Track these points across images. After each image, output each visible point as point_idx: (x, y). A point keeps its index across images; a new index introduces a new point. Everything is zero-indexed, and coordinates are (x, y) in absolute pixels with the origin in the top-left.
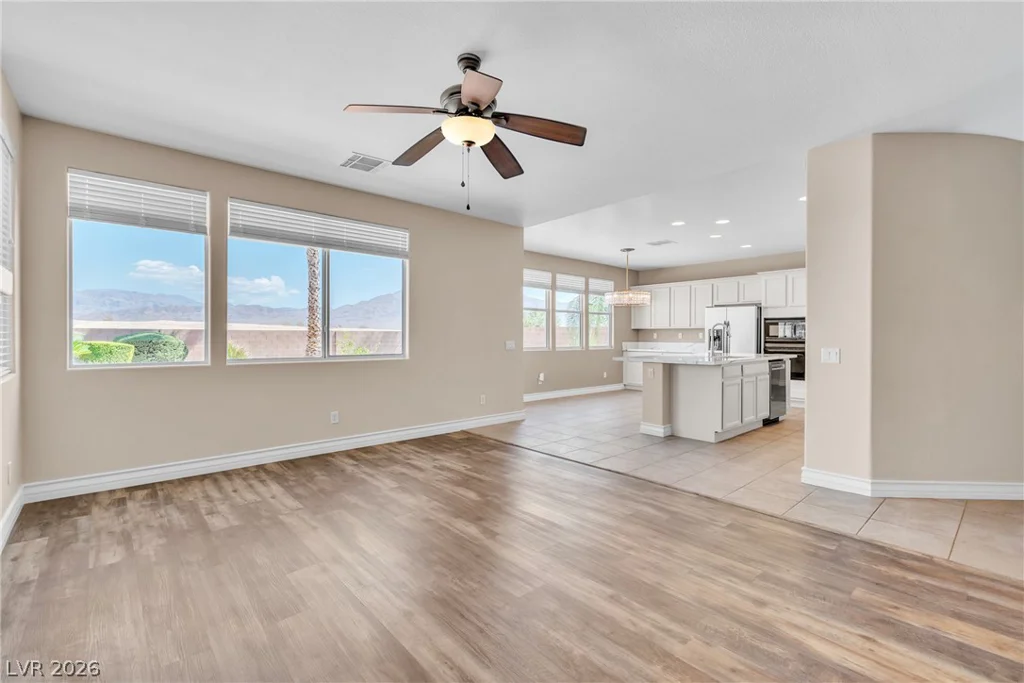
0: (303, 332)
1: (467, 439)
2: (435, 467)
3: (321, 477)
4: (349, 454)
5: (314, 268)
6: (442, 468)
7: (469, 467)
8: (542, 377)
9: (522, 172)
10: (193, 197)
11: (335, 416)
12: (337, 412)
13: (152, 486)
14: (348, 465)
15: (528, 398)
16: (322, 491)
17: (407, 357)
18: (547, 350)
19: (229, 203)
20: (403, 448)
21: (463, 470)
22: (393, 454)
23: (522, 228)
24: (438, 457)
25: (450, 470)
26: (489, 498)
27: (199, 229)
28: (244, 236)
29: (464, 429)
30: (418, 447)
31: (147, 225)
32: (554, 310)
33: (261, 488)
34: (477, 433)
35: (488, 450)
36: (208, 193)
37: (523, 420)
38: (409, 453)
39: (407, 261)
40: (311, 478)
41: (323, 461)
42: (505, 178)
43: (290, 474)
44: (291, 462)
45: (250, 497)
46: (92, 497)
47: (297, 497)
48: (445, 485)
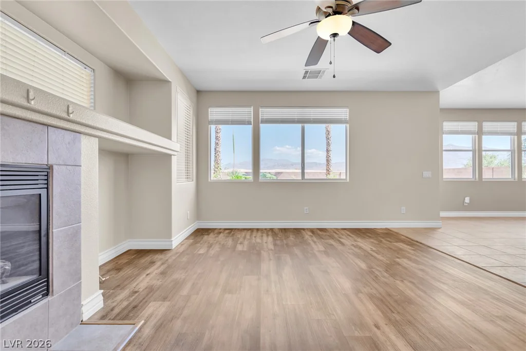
0: (323, 172)
1: (386, 233)
2: (353, 245)
3: (292, 238)
4: (312, 231)
5: (329, 141)
6: (356, 246)
7: (374, 249)
8: (467, 200)
9: (390, 44)
10: (247, 109)
11: (306, 209)
12: (307, 208)
13: (231, 229)
14: (307, 236)
15: (443, 214)
16: (287, 244)
17: (348, 181)
18: (473, 180)
19: (260, 109)
20: (343, 232)
21: (369, 250)
22: (334, 234)
23: (439, 92)
24: (359, 240)
25: (360, 248)
26: (374, 270)
27: (249, 123)
28: (266, 123)
29: (388, 227)
30: (351, 233)
31: (232, 124)
32: (480, 150)
33: (265, 238)
34: (396, 231)
35: (397, 242)
36: (252, 107)
37: (440, 228)
38: (343, 235)
39: (348, 125)
40: (287, 237)
41: (297, 231)
42: (378, 53)
43: (280, 235)
44: (285, 229)
45: (258, 240)
46: (213, 230)
47: (275, 245)
48: (350, 256)
